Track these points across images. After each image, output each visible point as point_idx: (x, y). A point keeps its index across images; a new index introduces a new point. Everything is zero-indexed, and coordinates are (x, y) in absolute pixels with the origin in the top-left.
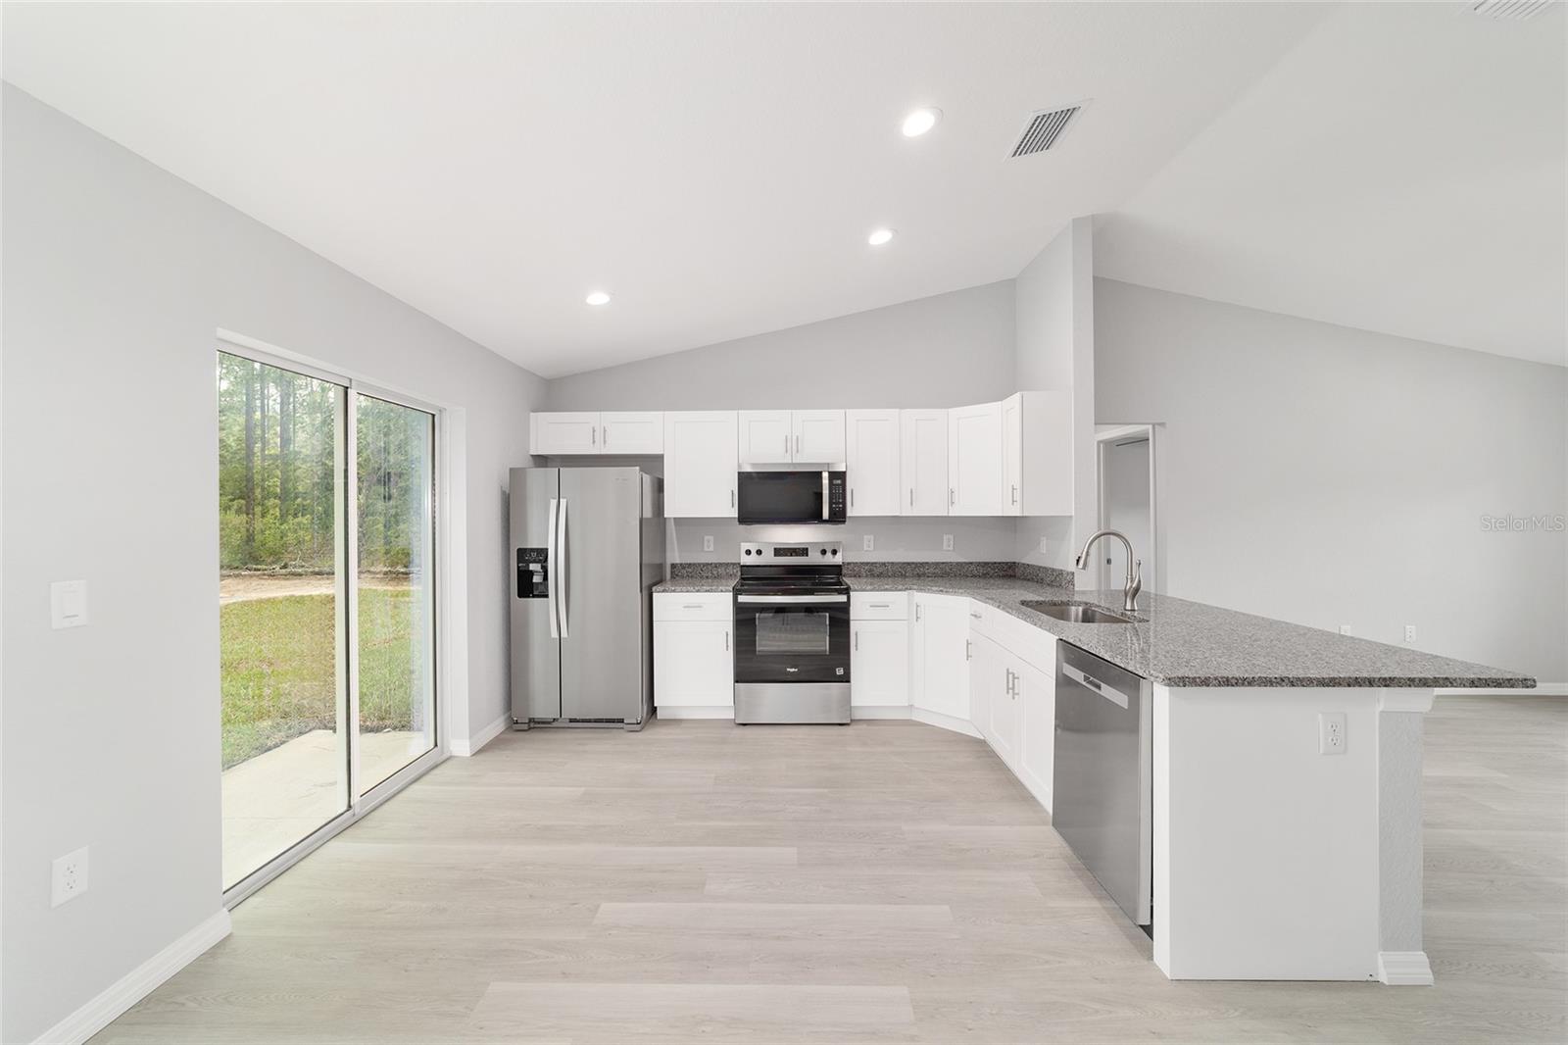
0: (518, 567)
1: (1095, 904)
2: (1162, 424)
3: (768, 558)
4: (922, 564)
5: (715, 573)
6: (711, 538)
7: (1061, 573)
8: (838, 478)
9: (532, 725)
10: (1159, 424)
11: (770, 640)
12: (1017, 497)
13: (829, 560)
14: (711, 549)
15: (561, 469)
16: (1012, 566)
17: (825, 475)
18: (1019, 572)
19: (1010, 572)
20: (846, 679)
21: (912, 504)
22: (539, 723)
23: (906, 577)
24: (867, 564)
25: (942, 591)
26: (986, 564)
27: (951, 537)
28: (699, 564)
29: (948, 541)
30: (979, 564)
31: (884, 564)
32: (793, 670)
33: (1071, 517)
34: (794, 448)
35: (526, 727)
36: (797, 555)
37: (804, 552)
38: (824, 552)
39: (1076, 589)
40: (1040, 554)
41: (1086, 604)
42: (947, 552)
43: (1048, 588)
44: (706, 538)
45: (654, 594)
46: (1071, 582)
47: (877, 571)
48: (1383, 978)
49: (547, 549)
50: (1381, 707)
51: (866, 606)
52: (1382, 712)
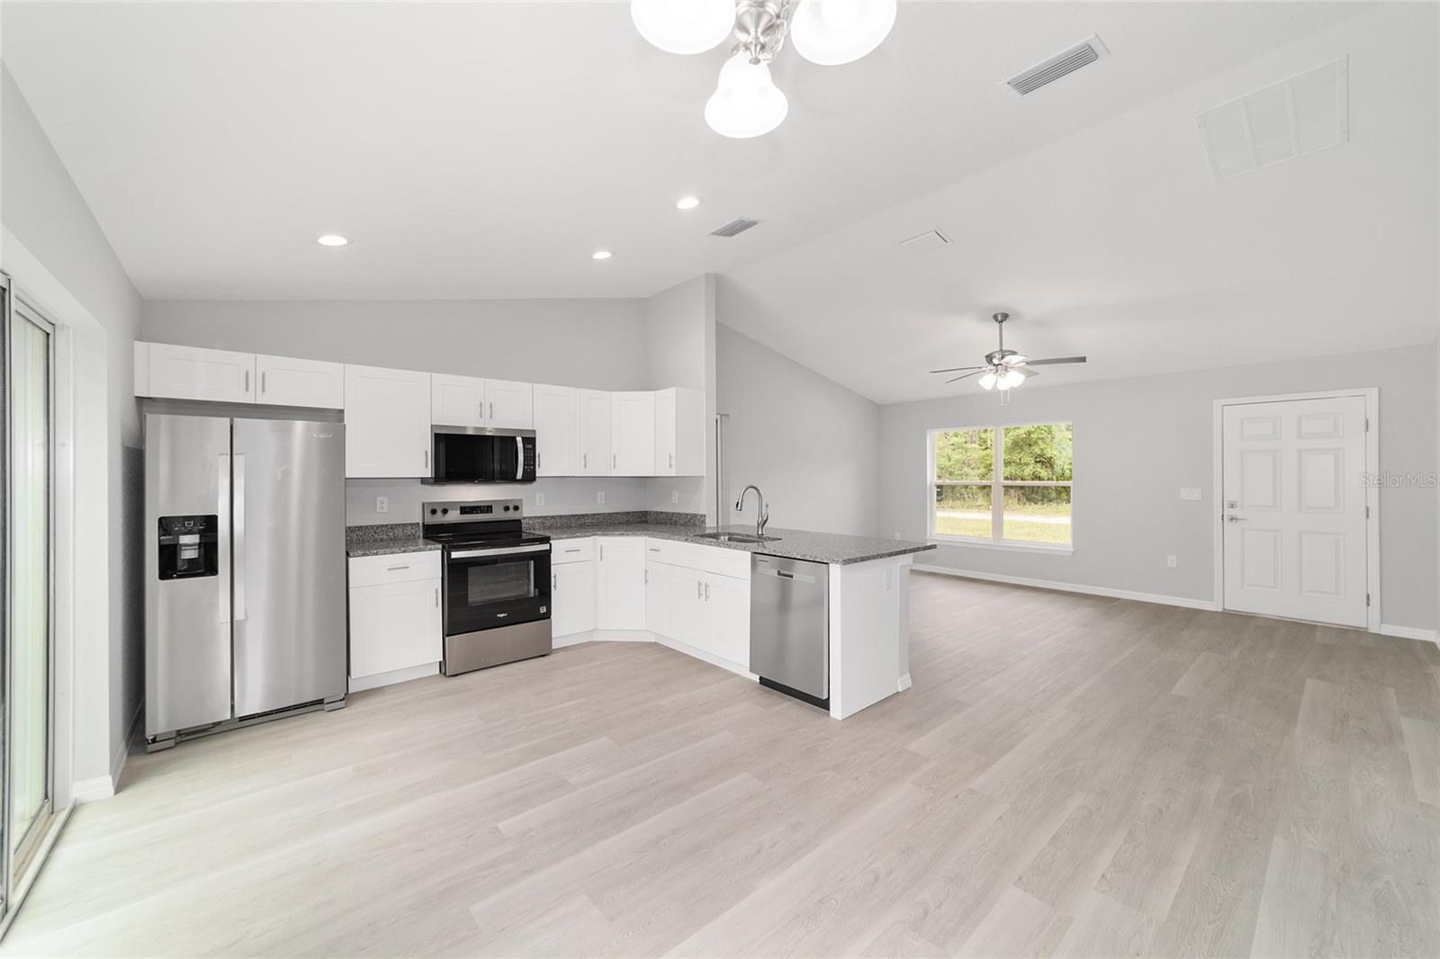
0: (160, 541)
1: (790, 703)
2: (727, 415)
3: (454, 516)
4: (582, 515)
5: (391, 534)
6: (385, 499)
7: (695, 516)
8: (530, 442)
9: (179, 739)
10: (725, 415)
11: (479, 591)
12: (673, 462)
13: (511, 515)
14: (385, 510)
15: (235, 419)
16: (645, 513)
17: (519, 439)
18: (650, 518)
19: (643, 519)
20: (548, 616)
21: (585, 466)
22: (187, 734)
23: (571, 527)
24: (540, 517)
25: (623, 534)
26: (628, 513)
27: (603, 493)
28: (372, 527)
29: (601, 495)
30: (623, 514)
31: (554, 517)
32: (503, 615)
33: (702, 477)
34: (488, 413)
35: (172, 742)
36: (481, 513)
37: (488, 509)
38: (507, 509)
39: (707, 526)
40: (675, 504)
41: (729, 534)
42: (600, 504)
43: (682, 528)
44: (379, 499)
45: (352, 559)
46: (704, 522)
47: (548, 523)
48: (900, 690)
49: (216, 517)
50: (900, 564)
51: (563, 552)
52: (901, 566)
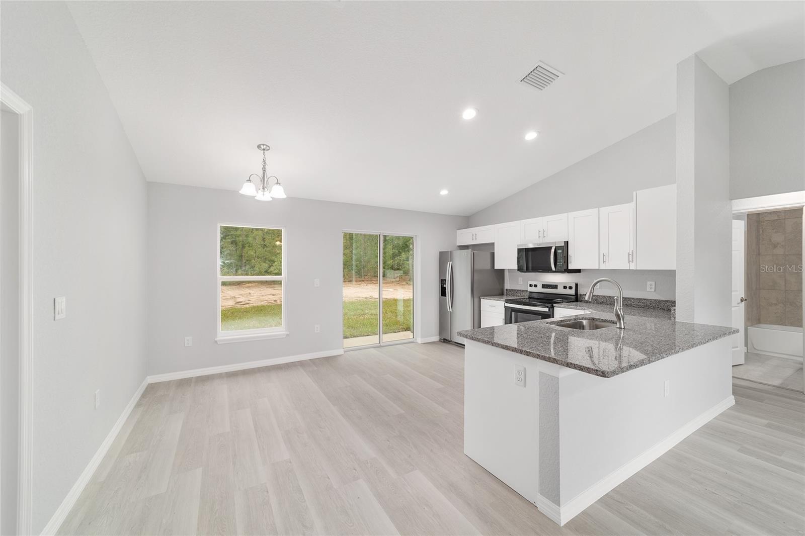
0: (442, 286)
3: (539, 289)
5: (522, 294)
8: (560, 249)
13: (568, 292)
14: (522, 283)
17: (553, 248)
21: (604, 262)
28: (516, 290)
31: (604, 297)
33: (675, 271)
34: (543, 235)
36: (553, 288)
38: (565, 287)
44: (520, 278)
45: (481, 300)
49: (446, 280)
